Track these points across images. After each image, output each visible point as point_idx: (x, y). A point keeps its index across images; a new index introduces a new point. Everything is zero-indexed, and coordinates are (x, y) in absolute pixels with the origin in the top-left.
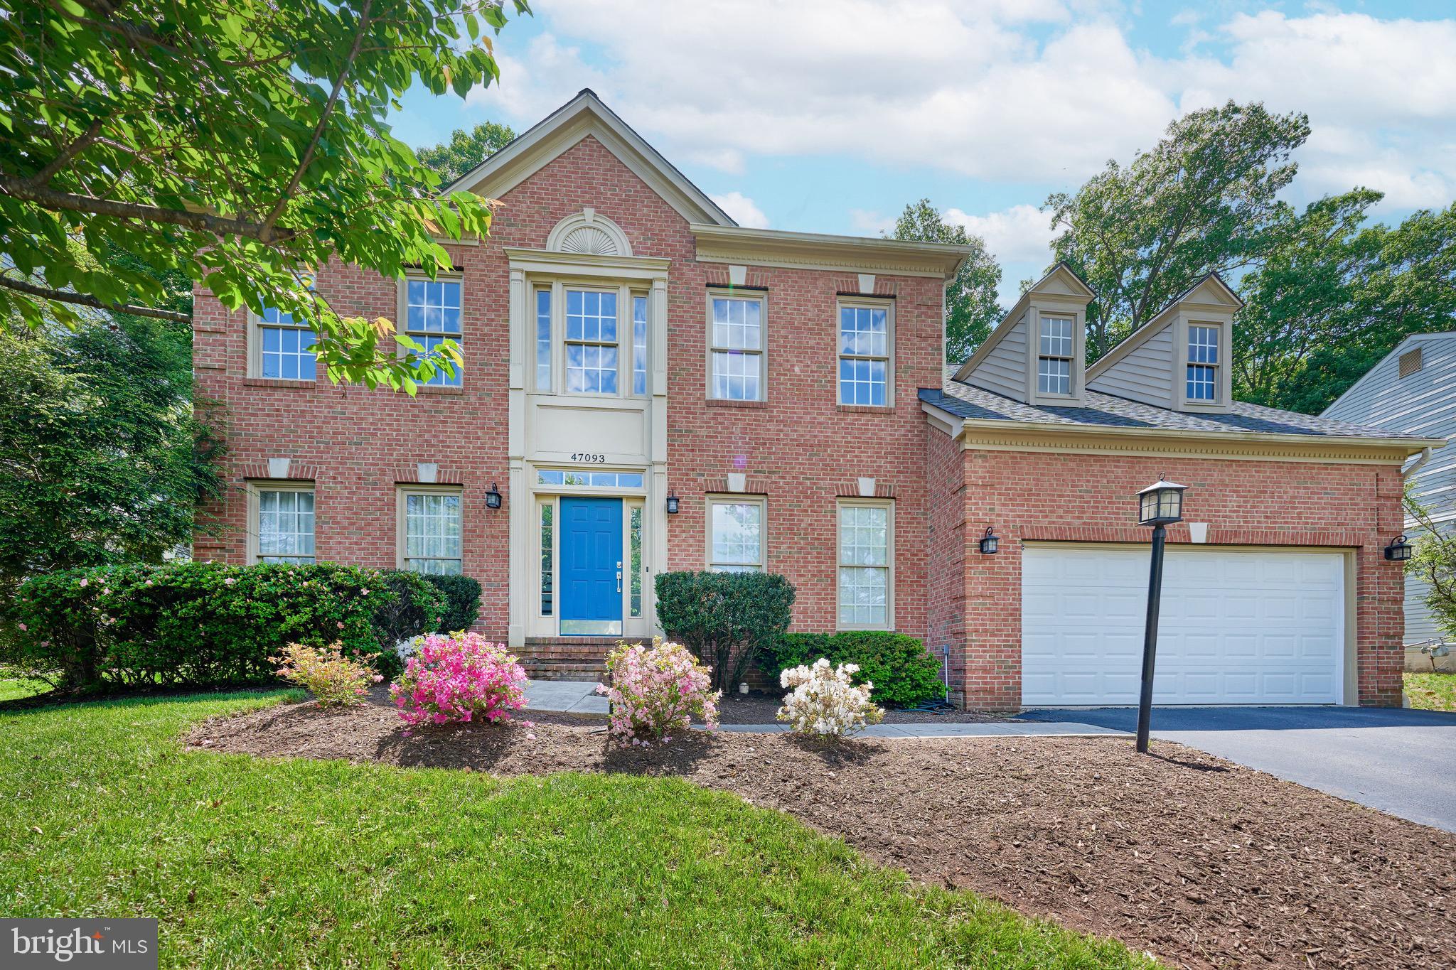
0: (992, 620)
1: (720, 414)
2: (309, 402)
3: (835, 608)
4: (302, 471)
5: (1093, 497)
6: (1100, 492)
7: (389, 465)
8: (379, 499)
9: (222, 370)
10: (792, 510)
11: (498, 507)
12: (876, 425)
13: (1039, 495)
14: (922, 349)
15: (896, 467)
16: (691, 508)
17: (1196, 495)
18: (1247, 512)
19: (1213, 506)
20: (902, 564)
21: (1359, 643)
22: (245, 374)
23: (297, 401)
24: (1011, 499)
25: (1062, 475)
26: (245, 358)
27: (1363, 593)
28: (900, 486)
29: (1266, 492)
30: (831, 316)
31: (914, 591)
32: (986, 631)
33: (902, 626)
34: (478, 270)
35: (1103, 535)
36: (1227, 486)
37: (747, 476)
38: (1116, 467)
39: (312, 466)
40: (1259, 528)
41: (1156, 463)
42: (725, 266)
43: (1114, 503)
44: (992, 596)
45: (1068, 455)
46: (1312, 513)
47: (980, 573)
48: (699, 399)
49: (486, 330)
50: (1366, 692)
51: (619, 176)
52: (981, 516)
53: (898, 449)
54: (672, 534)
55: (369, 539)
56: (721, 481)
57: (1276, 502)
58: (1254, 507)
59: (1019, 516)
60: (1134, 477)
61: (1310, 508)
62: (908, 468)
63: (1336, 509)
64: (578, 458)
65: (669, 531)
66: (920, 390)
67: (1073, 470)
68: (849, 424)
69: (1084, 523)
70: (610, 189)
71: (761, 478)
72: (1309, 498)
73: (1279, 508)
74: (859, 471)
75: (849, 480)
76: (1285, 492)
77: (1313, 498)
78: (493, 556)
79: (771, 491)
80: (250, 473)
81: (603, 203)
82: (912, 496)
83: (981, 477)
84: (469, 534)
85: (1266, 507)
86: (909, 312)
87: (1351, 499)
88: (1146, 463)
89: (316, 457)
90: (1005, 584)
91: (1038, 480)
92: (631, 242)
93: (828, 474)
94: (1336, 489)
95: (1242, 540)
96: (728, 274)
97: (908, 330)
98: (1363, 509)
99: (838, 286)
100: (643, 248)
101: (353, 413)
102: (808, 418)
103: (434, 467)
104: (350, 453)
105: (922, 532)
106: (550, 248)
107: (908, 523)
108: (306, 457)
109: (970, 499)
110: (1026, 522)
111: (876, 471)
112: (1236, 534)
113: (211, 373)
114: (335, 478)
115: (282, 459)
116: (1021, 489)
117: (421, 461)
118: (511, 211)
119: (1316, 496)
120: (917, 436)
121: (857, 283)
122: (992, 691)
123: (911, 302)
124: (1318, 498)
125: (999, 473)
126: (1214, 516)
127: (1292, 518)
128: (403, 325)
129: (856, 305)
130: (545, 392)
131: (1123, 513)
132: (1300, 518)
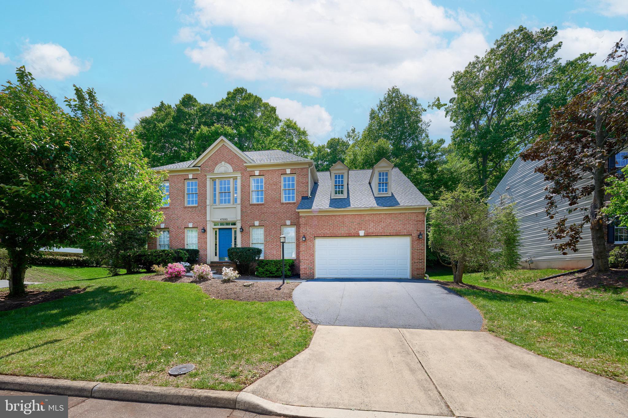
0: (307, 257)
1: (253, 207)
2: (168, 211)
5: (333, 225)
7: (183, 224)
8: (181, 231)
10: (270, 229)
11: (205, 232)
12: (291, 207)
13: (318, 226)
14: (303, 186)
15: (296, 217)
16: (246, 230)
17: (361, 223)
18: (376, 227)
19: (366, 226)
20: (297, 242)
21: (412, 261)
24: (311, 227)
25: (325, 221)
27: (413, 248)
28: (297, 222)
29: (382, 222)
30: (280, 180)
32: (305, 259)
33: (297, 258)
34: (200, 178)
35: (335, 235)
36: (370, 221)
37: (259, 222)
38: (339, 217)
39: (169, 225)
40: (379, 231)
41: (350, 216)
43: (338, 227)
44: (307, 251)
46: (396, 227)
47: (304, 245)
48: (248, 204)
49: (202, 192)
50: (413, 275)
51: (230, 153)
52: (303, 232)
55: (180, 240)
56: (253, 223)
57: (385, 224)
59: (313, 231)
60: (344, 220)
63: (404, 225)
64: (222, 220)
65: (242, 236)
66: (302, 197)
68: (284, 207)
69: (331, 232)
70: (228, 156)
71: (262, 222)
72: (395, 223)
74: (286, 219)
75: (284, 221)
76: (388, 221)
78: (204, 243)
79: (265, 225)
80: (157, 227)
81: (226, 160)
83: (303, 222)
84: (199, 238)
85: (382, 226)
87: (408, 222)
90: (310, 248)
91: (318, 222)
92: (232, 168)
93: (279, 220)
94: (403, 220)
95: (374, 235)
96: (255, 173)
97: (299, 182)
98: (412, 225)
99: (281, 173)
100: (235, 169)
101: (176, 213)
102: (274, 206)
103: (192, 224)
104: (176, 222)
106: (215, 172)
108: (167, 223)
110: (315, 233)
111: (291, 219)
114: (173, 227)
115: (163, 224)
116: (314, 224)
117: (189, 223)
118: (207, 164)
121: (286, 171)
122: (306, 274)
123: (300, 175)
124: (398, 223)
125: (308, 221)
126: (367, 229)
128: (186, 192)
129: (287, 176)
130: (215, 204)
131: (341, 229)
132: (392, 228)
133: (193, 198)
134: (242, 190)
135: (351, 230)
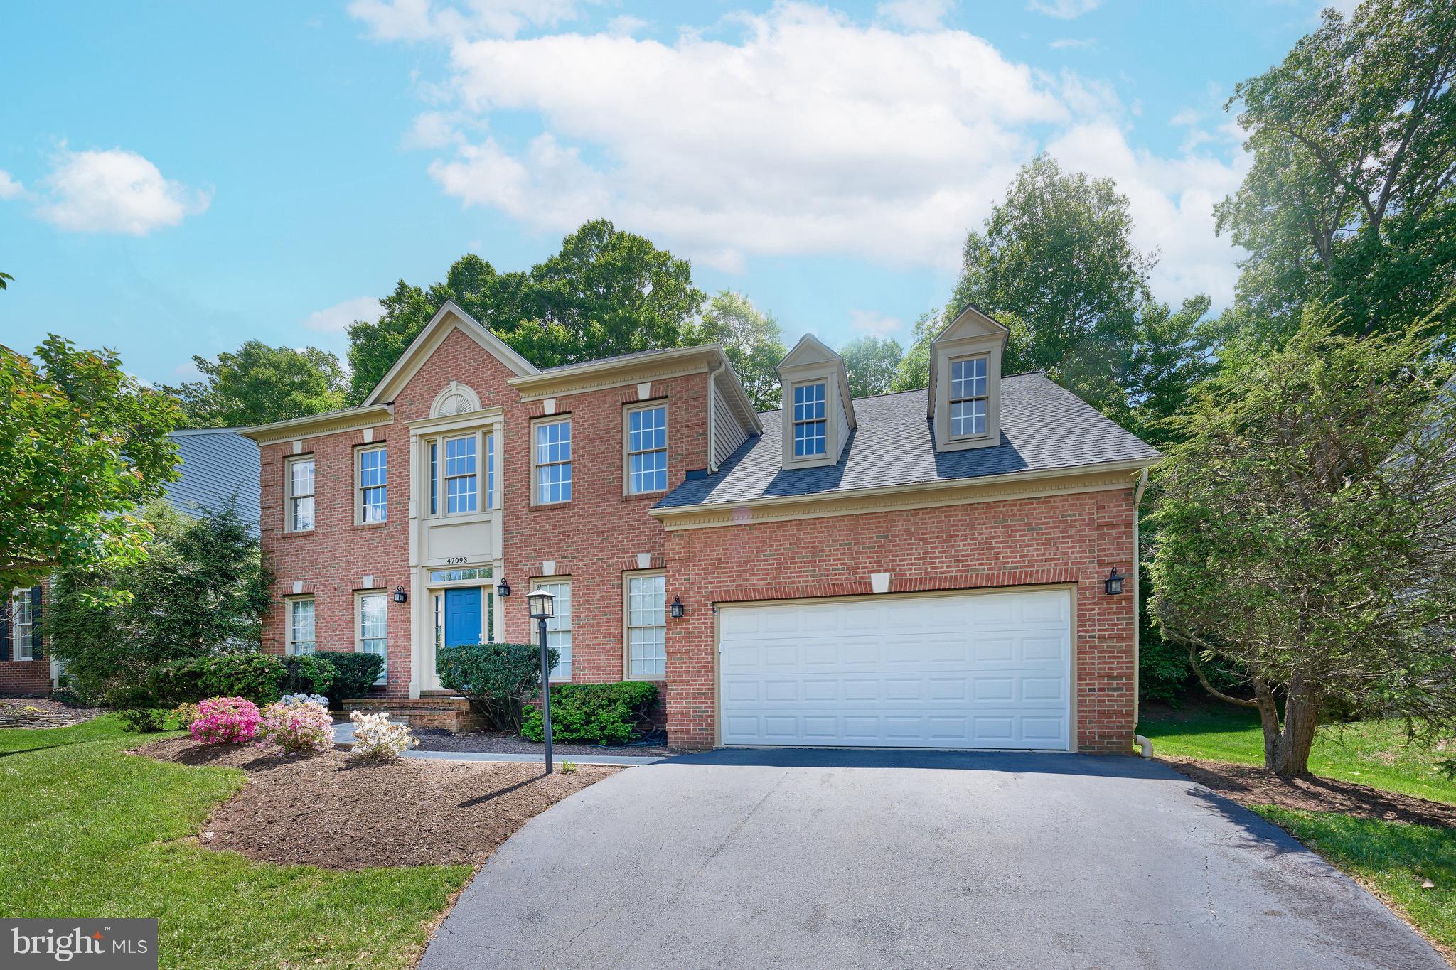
0: (688, 672)
1: (537, 517)
2: (311, 542)
3: (621, 663)
4: (309, 588)
5: (776, 559)
6: (783, 554)
7: (349, 579)
8: (345, 601)
9: (273, 530)
10: (590, 586)
11: (405, 601)
13: (727, 563)
14: (689, 437)
16: (520, 591)
17: (878, 547)
18: (936, 558)
19: (898, 555)
21: (1078, 685)
22: (283, 531)
23: (306, 542)
24: (703, 569)
25: (748, 543)
26: (284, 521)
29: (957, 536)
30: (617, 424)
32: (682, 681)
34: (394, 440)
35: (785, 592)
36: (913, 534)
37: (557, 562)
38: (798, 530)
39: (312, 584)
40: (948, 572)
41: (838, 521)
42: (541, 401)
43: (796, 563)
44: (687, 652)
45: (754, 524)
46: (1012, 552)
47: (678, 633)
48: (525, 507)
49: (398, 480)
50: (1085, 738)
54: (507, 611)
55: (342, 628)
56: (539, 568)
57: (969, 545)
58: (944, 552)
59: (710, 583)
60: (816, 537)
61: (1011, 547)
63: (1044, 544)
64: (452, 561)
65: (506, 609)
66: (688, 472)
67: (758, 537)
68: (631, 510)
69: (768, 584)
71: (566, 562)
72: (1010, 536)
73: (972, 550)
74: (637, 548)
75: (630, 557)
76: (979, 534)
77: (1015, 536)
78: (403, 635)
79: (574, 572)
80: (285, 592)
81: (463, 375)
84: (391, 620)
85: (956, 551)
86: (678, 407)
87: (1062, 532)
88: (828, 522)
89: (314, 577)
90: (699, 641)
91: (727, 549)
92: (480, 399)
93: (615, 554)
94: (1043, 524)
95: (928, 587)
96: (544, 407)
97: (678, 423)
98: (1079, 541)
99: (623, 398)
100: (488, 401)
101: (332, 546)
102: (600, 511)
103: (371, 577)
104: (331, 573)
106: (432, 415)
108: (310, 579)
109: (669, 572)
110: (716, 587)
111: (651, 547)
112: (922, 581)
113: (268, 533)
114: (323, 590)
115: (299, 581)
116: (712, 559)
117: (365, 574)
119: (1018, 534)
121: (636, 392)
122: (688, 731)
123: (680, 399)
124: (1020, 536)
125: (693, 547)
126: (899, 565)
127: (988, 559)
128: (358, 484)
129: (640, 409)
130: (433, 516)
131: (805, 572)
132: (998, 558)
133: (375, 500)
134: (506, 464)
135: (842, 574)
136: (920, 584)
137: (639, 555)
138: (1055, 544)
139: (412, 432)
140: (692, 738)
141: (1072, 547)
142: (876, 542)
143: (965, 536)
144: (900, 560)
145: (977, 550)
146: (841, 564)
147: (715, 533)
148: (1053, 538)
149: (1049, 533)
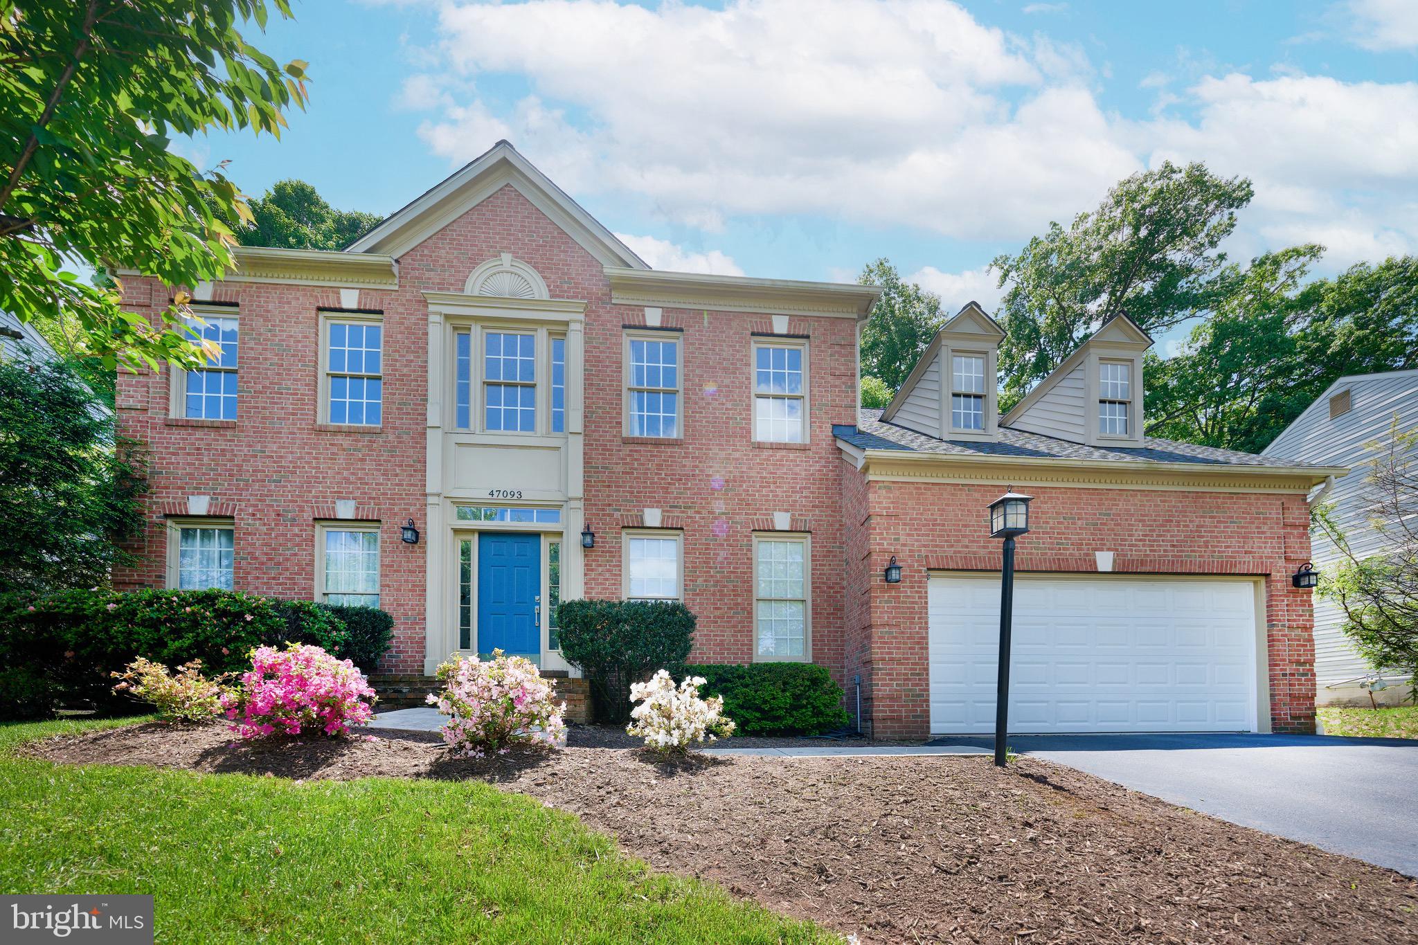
0: (899, 648)
1: (636, 451)
2: (230, 441)
3: (751, 640)
4: (221, 508)
7: (307, 502)
8: (297, 535)
9: (145, 410)
10: (709, 544)
11: (415, 542)
12: (792, 461)
13: (944, 525)
14: (836, 386)
15: (811, 502)
16: (607, 542)
17: (1101, 524)
18: (1154, 541)
19: (1119, 535)
20: (819, 596)
21: (1270, 670)
22: (167, 414)
23: (218, 440)
24: (916, 529)
25: (967, 505)
26: (168, 399)
27: (1273, 620)
28: (816, 520)
29: (1172, 521)
30: (745, 356)
31: (830, 623)
32: (892, 659)
33: (820, 658)
34: (398, 313)
36: (1132, 515)
37: (663, 511)
39: (231, 503)
40: (1166, 556)
41: (1061, 493)
42: (641, 308)
44: (898, 625)
45: (973, 485)
46: (1219, 542)
47: (887, 602)
48: (615, 436)
49: (405, 371)
50: (1280, 719)
51: (536, 223)
52: (885, 546)
53: (814, 484)
54: (588, 568)
55: (287, 574)
56: (637, 516)
57: (1183, 531)
58: (1161, 536)
59: (925, 546)
60: (1040, 507)
61: (1217, 537)
62: (823, 502)
63: (1243, 537)
64: (496, 494)
65: (586, 565)
66: (834, 426)
67: (977, 500)
68: (764, 460)
69: (990, 553)
70: (527, 236)
71: (676, 513)
72: (1216, 527)
73: (1185, 536)
74: (774, 505)
75: (764, 515)
76: (1191, 521)
77: (1220, 527)
78: (410, 590)
79: (687, 526)
80: (170, 510)
81: (520, 249)
82: (827, 530)
83: (885, 508)
84: (387, 569)
85: (1172, 536)
86: (822, 351)
87: (1257, 528)
88: (1051, 493)
89: (235, 494)
90: (912, 613)
91: (943, 510)
92: (548, 286)
93: (743, 509)
94: (1242, 518)
95: (1148, 569)
96: (643, 316)
97: (822, 369)
98: (1271, 538)
99: (752, 327)
100: (560, 291)
101: (272, 452)
102: (723, 454)
103: (352, 503)
104: (269, 491)
105: (838, 565)
106: (468, 291)
107: (824, 556)
108: (225, 494)
109: (875, 529)
110: (931, 551)
111: (791, 506)
112: (1142, 563)
113: (133, 413)
114: (254, 515)
115: (202, 497)
116: (925, 519)
117: (339, 498)
118: (431, 256)
119: (1222, 525)
120: (832, 471)
121: (771, 323)
122: (899, 719)
123: (824, 342)
124: (1225, 527)
125: (904, 504)
126: (1121, 545)
127: (1199, 547)
128: (324, 366)
129: (771, 345)
130: (464, 429)
131: (1028, 543)
132: (1207, 547)
133: (356, 393)
134: (588, 377)
135: (1068, 549)
136: (1142, 565)
137: (775, 513)
138: (1252, 538)
139: (431, 308)
140: (905, 727)
141: (1265, 543)
142: (1099, 519)
143: (1178, 522)
144: (1122, 540)
145: (1189, 536)
146: (1065, 538)
147: (930, 489)
148: (1250, 533)
149: (1247, 528)
